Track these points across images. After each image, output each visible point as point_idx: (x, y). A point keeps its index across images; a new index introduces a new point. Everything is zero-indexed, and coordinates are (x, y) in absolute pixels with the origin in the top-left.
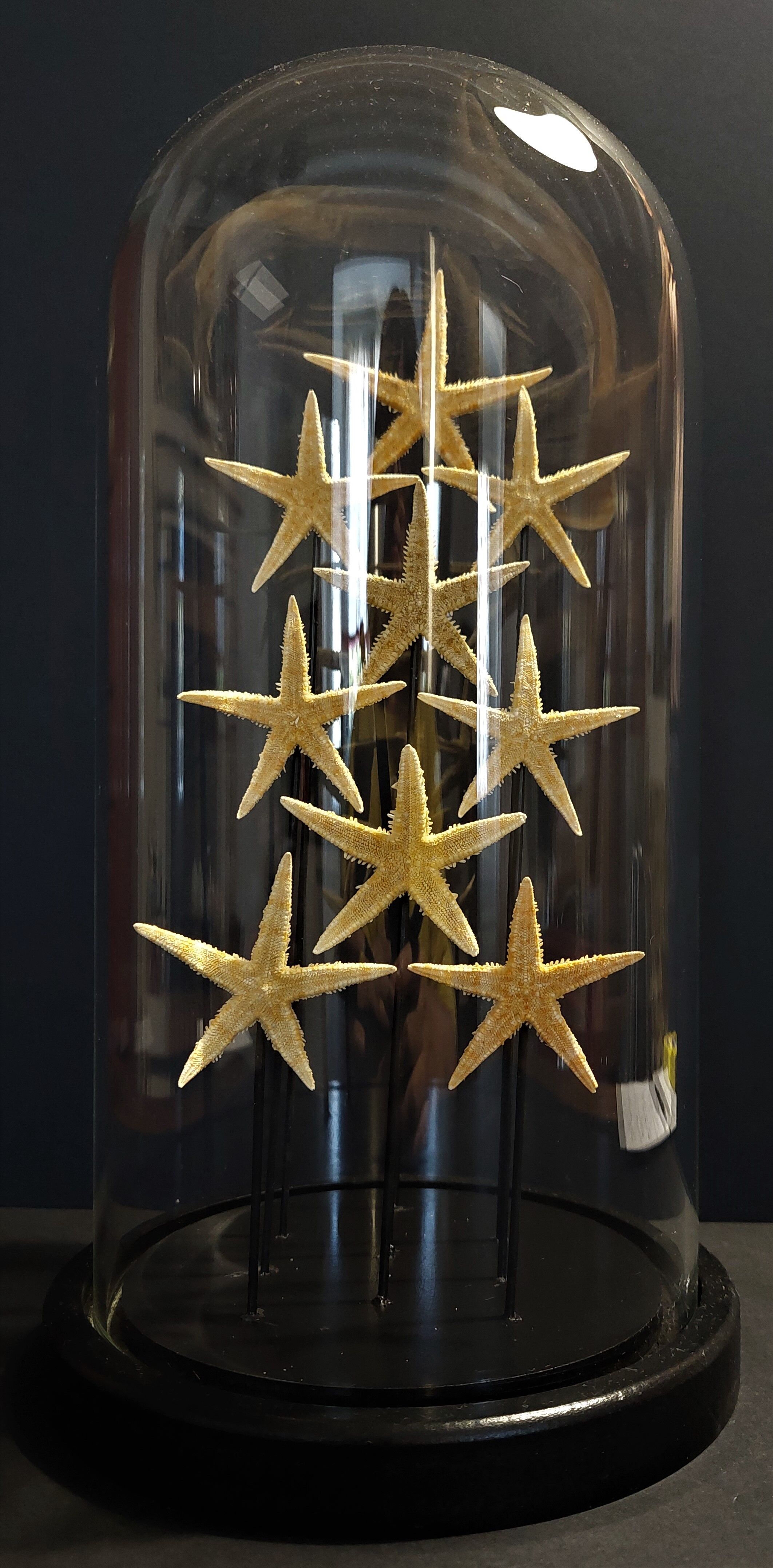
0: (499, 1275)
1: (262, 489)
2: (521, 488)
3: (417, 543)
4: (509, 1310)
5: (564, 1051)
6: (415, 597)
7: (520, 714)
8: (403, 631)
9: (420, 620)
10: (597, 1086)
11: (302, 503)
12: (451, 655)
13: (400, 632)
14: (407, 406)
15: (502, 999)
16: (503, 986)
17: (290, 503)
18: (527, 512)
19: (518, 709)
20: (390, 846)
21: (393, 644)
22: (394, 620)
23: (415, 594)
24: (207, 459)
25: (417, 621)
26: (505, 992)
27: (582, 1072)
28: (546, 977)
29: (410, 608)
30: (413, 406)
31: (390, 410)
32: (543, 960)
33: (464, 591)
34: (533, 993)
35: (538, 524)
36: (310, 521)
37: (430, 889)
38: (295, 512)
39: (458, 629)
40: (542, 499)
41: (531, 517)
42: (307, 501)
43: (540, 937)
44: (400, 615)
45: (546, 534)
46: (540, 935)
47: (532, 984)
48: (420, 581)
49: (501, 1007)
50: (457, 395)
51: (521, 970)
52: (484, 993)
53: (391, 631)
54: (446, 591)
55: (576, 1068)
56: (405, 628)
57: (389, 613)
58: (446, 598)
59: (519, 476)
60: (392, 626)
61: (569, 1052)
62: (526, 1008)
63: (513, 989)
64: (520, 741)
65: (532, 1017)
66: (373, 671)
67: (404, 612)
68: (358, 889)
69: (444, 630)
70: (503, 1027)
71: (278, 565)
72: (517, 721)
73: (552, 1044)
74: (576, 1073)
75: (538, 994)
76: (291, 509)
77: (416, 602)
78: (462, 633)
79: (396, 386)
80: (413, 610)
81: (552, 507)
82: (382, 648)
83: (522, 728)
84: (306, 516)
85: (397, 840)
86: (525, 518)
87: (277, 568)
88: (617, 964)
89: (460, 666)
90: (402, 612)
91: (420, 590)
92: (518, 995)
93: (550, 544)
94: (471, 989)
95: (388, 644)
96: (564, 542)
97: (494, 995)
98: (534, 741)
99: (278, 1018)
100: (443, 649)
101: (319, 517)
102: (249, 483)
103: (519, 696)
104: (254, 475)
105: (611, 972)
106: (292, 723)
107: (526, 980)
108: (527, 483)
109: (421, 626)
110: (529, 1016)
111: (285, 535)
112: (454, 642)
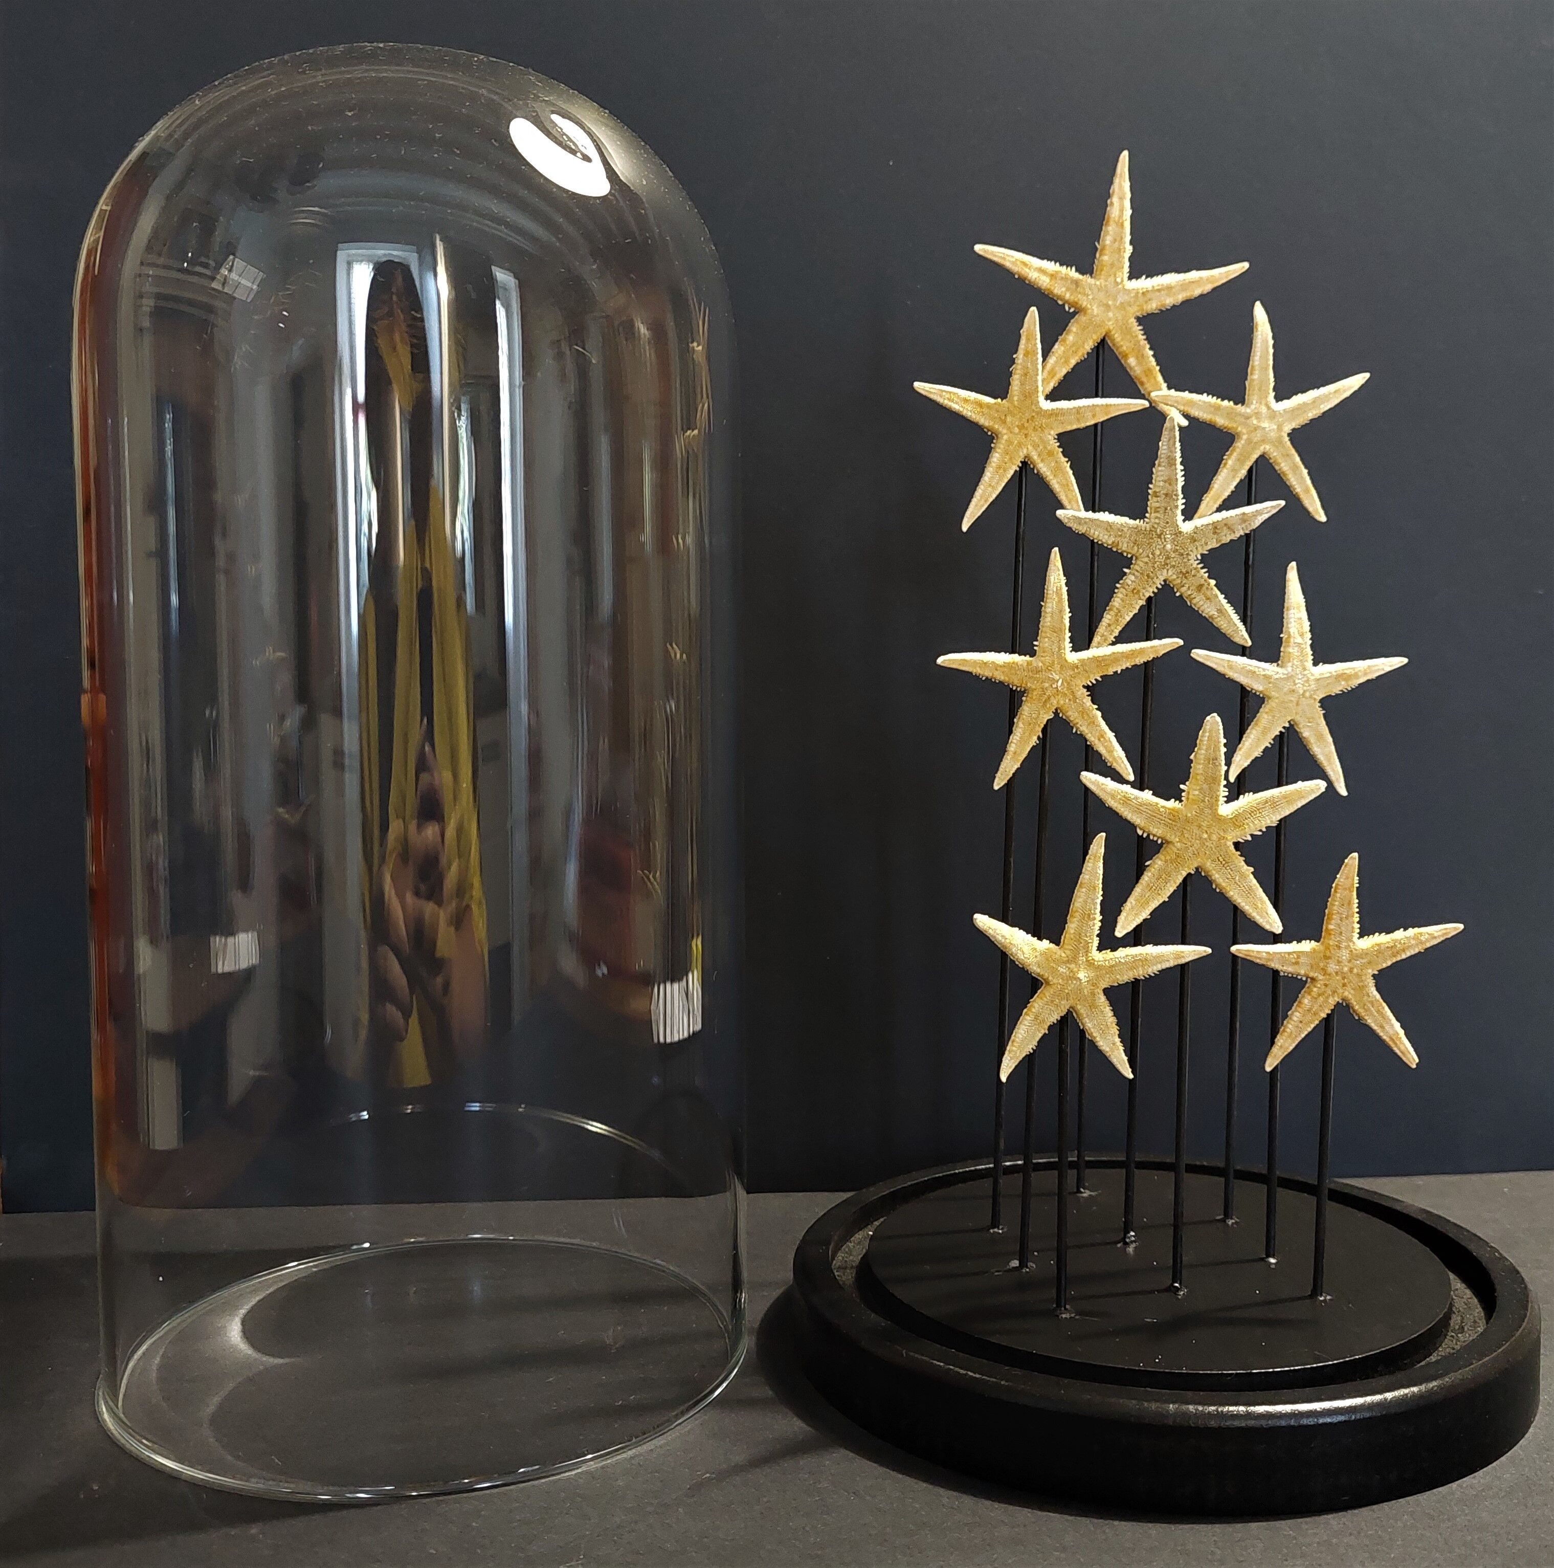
0: (1268, 1256)
1: (974, 416)
2: (1258, 415)
3: (1165, 482)
4: (1316, 1290)
5: (1382, 1027)
6: (1163, 540)
7: (1292, 670)
8: (1148, 576)
9: (1167, 564)
10: (1417, 1060)
11: (1016, 430)
12: (1201, 603)
13: (1146, 577)
14: (1089, 306)
15: (1321, 977)
16: (1322, 965)
17: (1005, 431)
18: (1263, 441)
19: (1290, 664)
20: (1187, 820)
21: (1139, 591)
22: (1138, 565)
23: (1162, 537)
24: (917, 385)
25: (1164, 565)
26: (1324, 971)
27: (1402, 1048)
28: (1364, 954)
29: (1158, 552)
30: (1095, 306)
31: (1067, 308)
32: (1358, 936)
33: (1215, 533)
34: (1351, 970)
35: (1275, 454)
36: (1025, 451)
37: (1225, 863)
38: (1009, 442)
39: (1205, 573)
40: (1280, 428)
41: (1268, 447)
42: (1021, 427)
43: (1357, 913)
44: (1146, 560)
45: (1282, 465)
46: (1357, 910)
47: (1350, 961)
48: (1167, 523)
49: (1319, 986)
50: (1143, 293)
51: (1339, 947)
52: (1302, 972)
53: (1136, 577)
54: (1195, 533)
55: (1396, 1044)
56: (1151, 574)
57: (1132, 557)
58: (1195, 541)
59: (1254, 402)
60: (1137, 571)
61: (1387, 1027)
62: (1344, 985)
63: (1332, 967)
64: (1292, 699)
65: (1349, 994)
66: (1117, 620)
67: (1151, 556)
68: (1148, 866)
69: (1193, 576)
70: (1321, 1006)
71: (991, 500)
72: (1289, 678)
73: (1369, 1021)
74: (1395, 1049)
75: (1355, 971)
76: (1005, 437)
77: (1165, 546)
78: (1209, 577)
79: (1077, 283)
80: (1160, 554)
81: (1289, 435)
82: (1126, 596)
83: (1295, 684)
84: (1020, 445)
85: (1194, 813)
86: (1262, 448)
87: (988, 503)
88: (1435, 938)
89: (1211, 614)
90: (1148, 556)
91: (1168, 532)
92: (1337, 973)
93: (1285, 475)
94: (1290, 969)
95: (1133, 591)
96: (1301, 473)
97: (1311, 974)
98: (1306, 698)
99: (1093, 1006)
100: (1193, 596)
101: (1035, 446)
102: (961, 409)
103: (1291, 650)
104: (966, 400)
105: (1428, 945)
106: (1054, 686)
107: (1344, 958)
108: (1264, 409)
109: (1170, 571)
110: (1346, 994)
111: (999, 467)
112: (1204, 588)
